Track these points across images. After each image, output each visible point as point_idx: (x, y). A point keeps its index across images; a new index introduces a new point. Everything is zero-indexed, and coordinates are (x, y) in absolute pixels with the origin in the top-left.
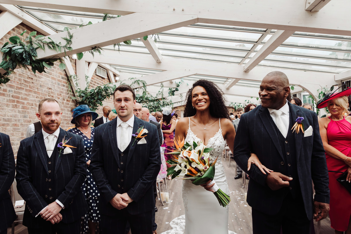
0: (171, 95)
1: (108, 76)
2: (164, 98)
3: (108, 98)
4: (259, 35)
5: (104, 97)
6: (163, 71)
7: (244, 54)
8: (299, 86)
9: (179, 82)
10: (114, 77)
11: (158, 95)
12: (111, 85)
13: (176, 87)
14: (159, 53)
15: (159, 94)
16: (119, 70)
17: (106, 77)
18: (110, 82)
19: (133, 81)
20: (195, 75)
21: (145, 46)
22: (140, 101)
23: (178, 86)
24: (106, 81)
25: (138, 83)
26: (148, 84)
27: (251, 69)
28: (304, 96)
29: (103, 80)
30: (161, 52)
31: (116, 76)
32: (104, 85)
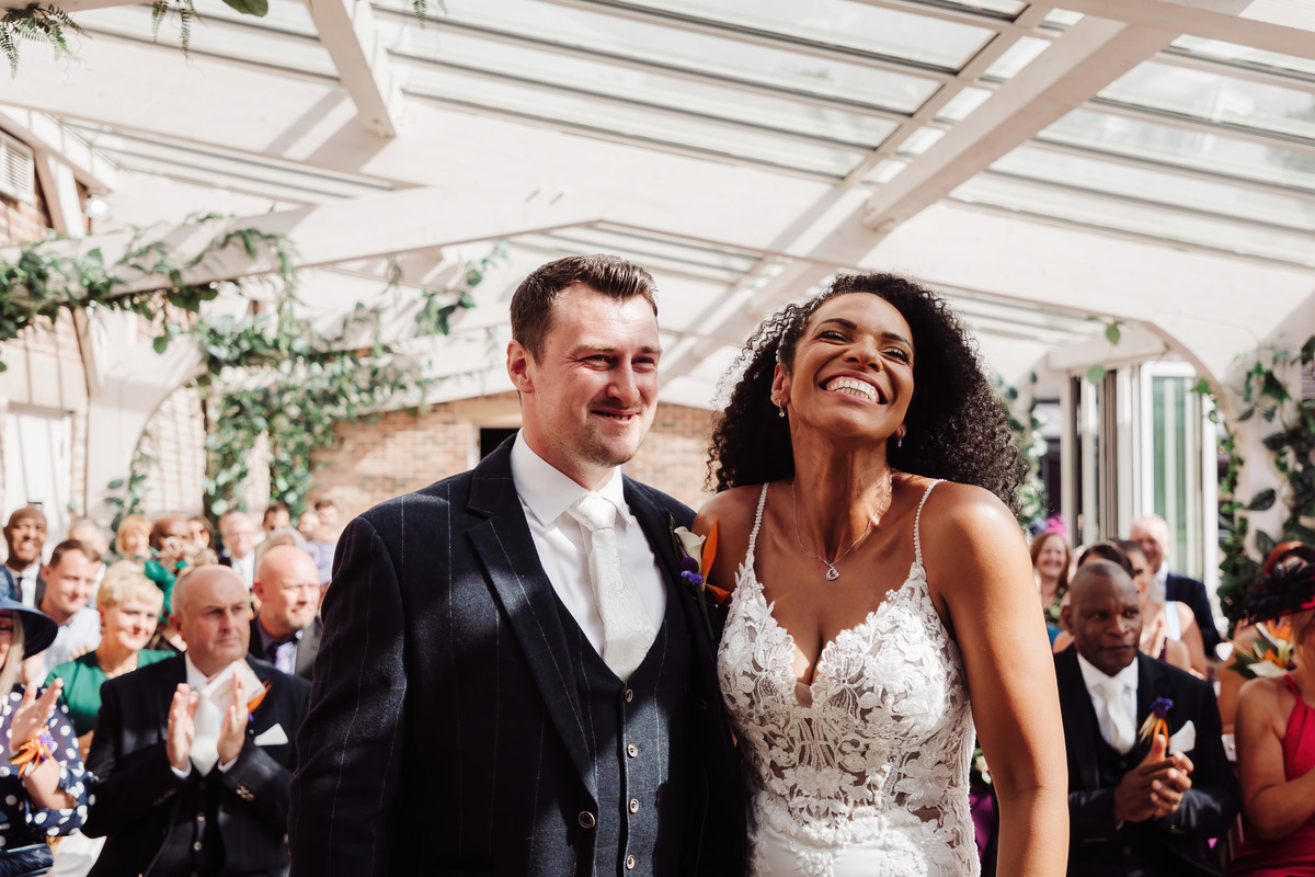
0: (428, 333)
1: (40, 190)
2: (387, 349)
3: (44, 327)
4: (978, 35)
5: (21, 319)
6: (395, 186)
7: (874, 130)
8: (1151, 327)
9: (484, 261)
10: (80, 194)
11: (352, 325)
12: (62, 248)
13: (464, 286)
14: (389, 77)
15: (357, 320)
16: (116, 155)
17: (28, 196)
18: (50, 224)
19: (214, 231)
20: (590, 225)
21: (313, 31)
22: (236, 353)
23: (474, 280)
24: (24, 221)
25: (247, 247)
26: (310, 259)
27: (907, 217)
28: (1157, 379)
29: (11, 211)
30: (405, 73)
31: (90, 191)
32: (21, 244)
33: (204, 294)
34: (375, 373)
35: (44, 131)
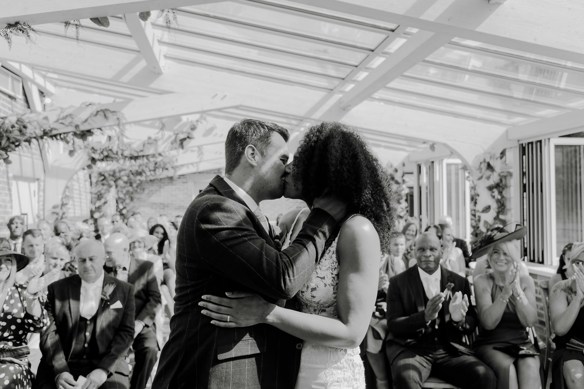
0: (176, 148)
1: (25, 94)
2: (160, 155)
3: (26, 147)
4: (380, 37)
5: (17, 144)
6: (162, 92)
7: (343, 72)
8: (445, 145)
9: (197, 121)
10: (40, 96)
11: (146, 146)
12: (33, 116)
13: (190, 131)
14: (159, 50)
15: (148, 143)
16: (54, 81)
17: (20, 96)
18: (29, 107)
19: (92, 109)
21: (129, 33)
22: (102, 156)
23: (193, 128)
24: (18, 106)
25: (105, 116)
26: (129, 120)
27: (356, 105)
28: (448, 165)
29: (13, 102)
30: (165, 49)
31: (44, 94)
32: (17, 114)
33: (88, 134)
34: (156, 164)
35: (26, 71)
